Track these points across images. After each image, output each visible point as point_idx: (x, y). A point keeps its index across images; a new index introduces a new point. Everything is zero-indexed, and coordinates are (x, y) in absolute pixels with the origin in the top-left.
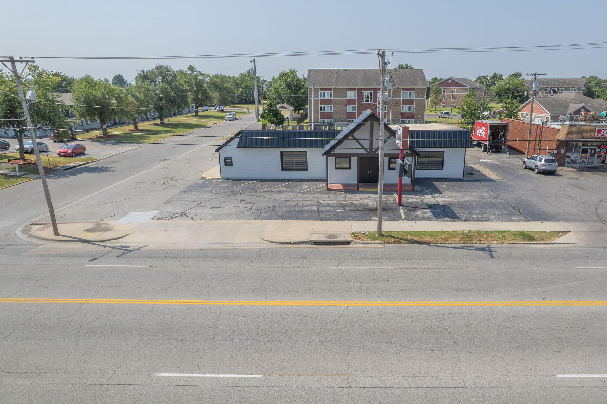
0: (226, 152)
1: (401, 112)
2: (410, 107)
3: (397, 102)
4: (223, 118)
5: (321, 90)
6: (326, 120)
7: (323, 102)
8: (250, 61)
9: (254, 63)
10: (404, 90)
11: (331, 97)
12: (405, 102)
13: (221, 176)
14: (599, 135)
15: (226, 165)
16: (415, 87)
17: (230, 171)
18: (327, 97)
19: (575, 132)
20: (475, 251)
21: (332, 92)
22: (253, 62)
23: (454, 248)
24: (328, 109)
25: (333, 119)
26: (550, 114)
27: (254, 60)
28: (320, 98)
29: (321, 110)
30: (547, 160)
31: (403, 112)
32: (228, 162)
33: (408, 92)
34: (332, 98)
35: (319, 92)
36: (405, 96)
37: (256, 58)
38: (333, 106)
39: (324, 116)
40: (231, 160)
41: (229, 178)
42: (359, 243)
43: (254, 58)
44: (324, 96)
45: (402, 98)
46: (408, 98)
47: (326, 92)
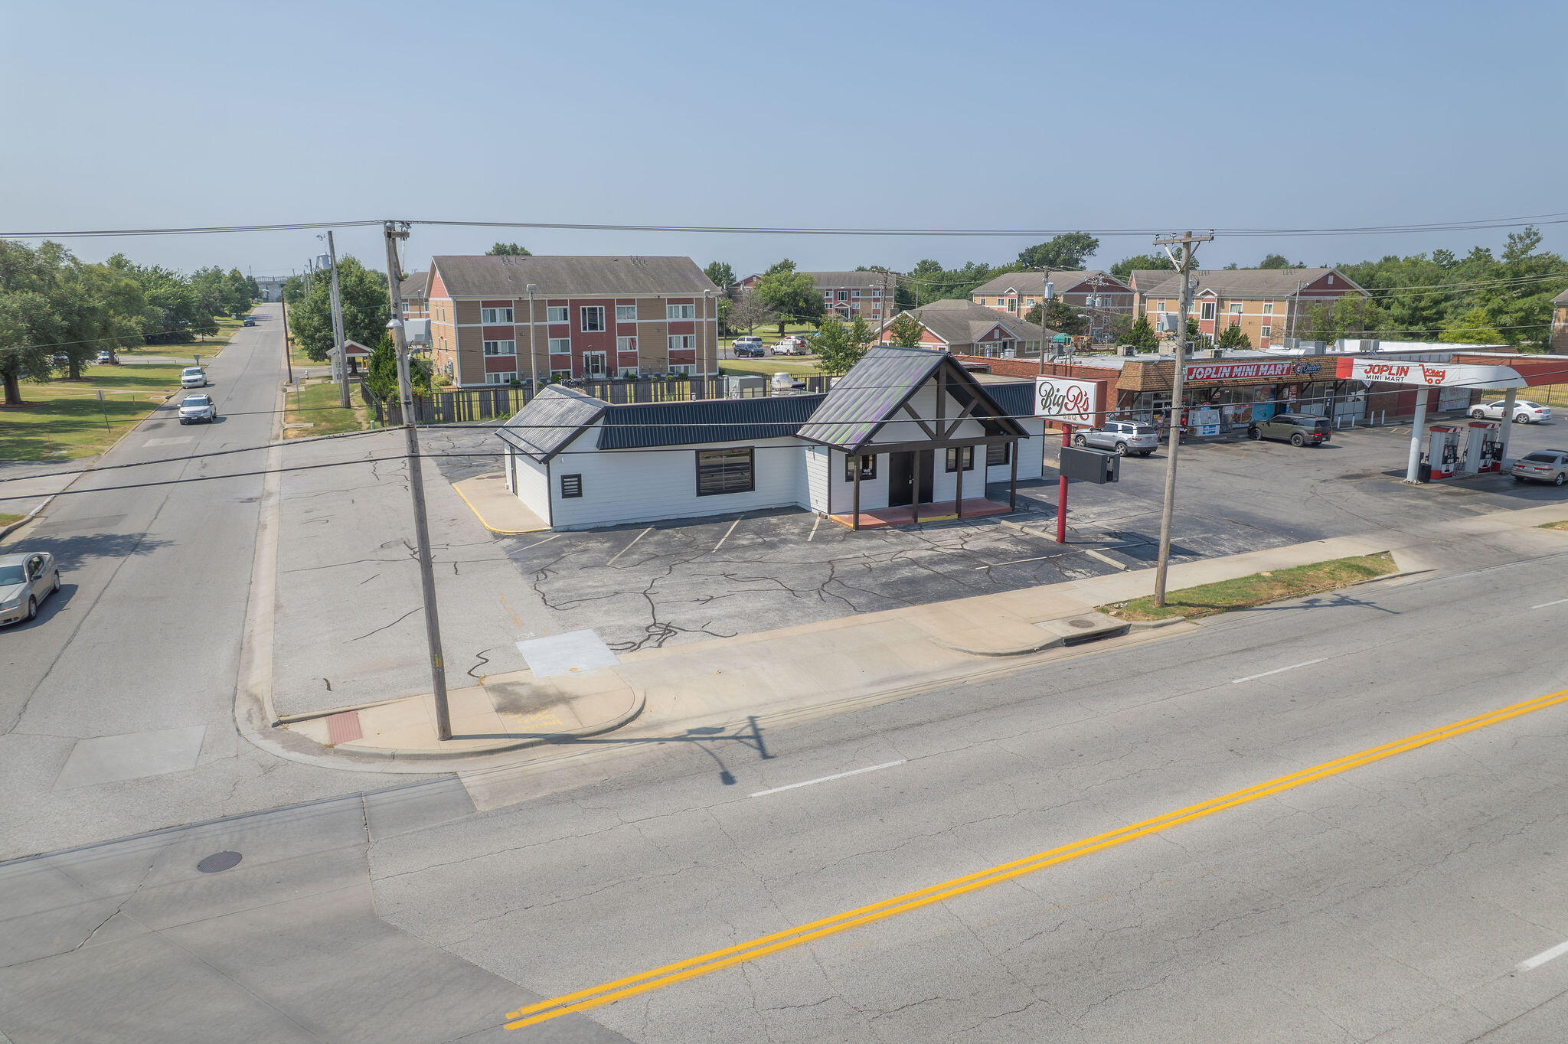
0: (564, 465)
1: (669, 349)
2: (685, 339)
3: (659, 328)
4: (176, 382)
5: (486, 304)
6: (501, 374)
7: (491, 333)
8: (318, 236)
9: (331, 241)
10: (671, 301)
11: (510, 319)
12: (675, 328)
13: (552, 525)
14: (1190, 377)
15: (566, 495)
16: (693, 295)
17: (577, 511)
18: (501, 322)
19: (1153, 374)
20: (1336, 608)
21: (513, 308)
22: (326, 240)
23: (1276, 609)
24: (502, 347)
25: (517, 372)
26: (947, 343)
27: (330, 233)
28: (483, 325)
29: (488, 352)
30: (1141, 431)
31: (672, 349)
32: (571, 487)
33: (681, 306)
34: (513, 324)
35: (482, 309)
36: (675, 315)
37: (334, 230)
38: (515, 341)
39: (494, 365)
40: (576, 487)
41: (572, 528)
42: (1148, 627)
43: (330, 229)
44: (493, 320)
45: (668, 320)
46: (681, 319)
47: (497, 310)
